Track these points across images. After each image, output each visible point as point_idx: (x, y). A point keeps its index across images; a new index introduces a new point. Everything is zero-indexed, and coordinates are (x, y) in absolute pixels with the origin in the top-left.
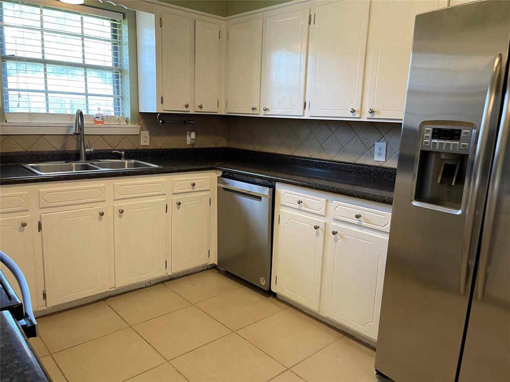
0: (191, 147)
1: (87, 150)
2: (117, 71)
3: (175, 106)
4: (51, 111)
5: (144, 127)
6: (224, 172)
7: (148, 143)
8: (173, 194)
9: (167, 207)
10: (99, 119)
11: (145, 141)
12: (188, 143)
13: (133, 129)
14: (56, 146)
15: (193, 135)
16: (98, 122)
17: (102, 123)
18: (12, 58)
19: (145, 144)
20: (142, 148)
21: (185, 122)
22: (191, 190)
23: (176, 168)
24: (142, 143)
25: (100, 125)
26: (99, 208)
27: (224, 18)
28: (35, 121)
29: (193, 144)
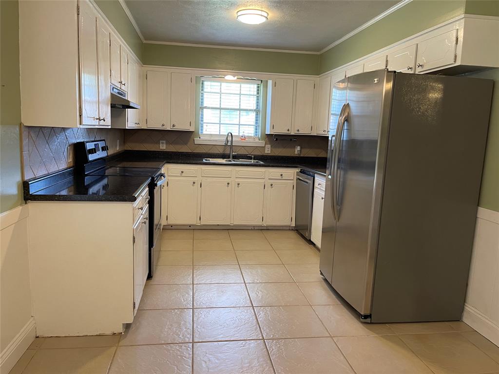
0: (298, 156)
1: (234, 153)
2: (257, 111)
3: (282, 130)
4: (221, 134)
5: (268, 143)
6: (301, 170)
7: (269, 152)
8: (269, 179)
9: (264, 186)
10: (244, 138)
11: (268, 151)
12: (296, 153)
13: (262, 143)
14: (220, 151)
15: (299, 148)
16: (242, 139)
17: (245, 139)
18: (206, 108)
19: (267, 152)
20: (266, 154)
21: (291, 140)
22: (280, 178)
23: (271, 165)
24: (266, 152)
25: (243, 141)
26: (228, 180)
27: (318, 76)
28: (212, 138)
29: (298, 154)
